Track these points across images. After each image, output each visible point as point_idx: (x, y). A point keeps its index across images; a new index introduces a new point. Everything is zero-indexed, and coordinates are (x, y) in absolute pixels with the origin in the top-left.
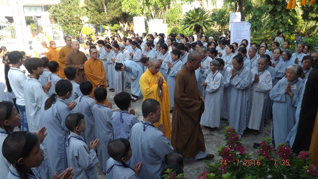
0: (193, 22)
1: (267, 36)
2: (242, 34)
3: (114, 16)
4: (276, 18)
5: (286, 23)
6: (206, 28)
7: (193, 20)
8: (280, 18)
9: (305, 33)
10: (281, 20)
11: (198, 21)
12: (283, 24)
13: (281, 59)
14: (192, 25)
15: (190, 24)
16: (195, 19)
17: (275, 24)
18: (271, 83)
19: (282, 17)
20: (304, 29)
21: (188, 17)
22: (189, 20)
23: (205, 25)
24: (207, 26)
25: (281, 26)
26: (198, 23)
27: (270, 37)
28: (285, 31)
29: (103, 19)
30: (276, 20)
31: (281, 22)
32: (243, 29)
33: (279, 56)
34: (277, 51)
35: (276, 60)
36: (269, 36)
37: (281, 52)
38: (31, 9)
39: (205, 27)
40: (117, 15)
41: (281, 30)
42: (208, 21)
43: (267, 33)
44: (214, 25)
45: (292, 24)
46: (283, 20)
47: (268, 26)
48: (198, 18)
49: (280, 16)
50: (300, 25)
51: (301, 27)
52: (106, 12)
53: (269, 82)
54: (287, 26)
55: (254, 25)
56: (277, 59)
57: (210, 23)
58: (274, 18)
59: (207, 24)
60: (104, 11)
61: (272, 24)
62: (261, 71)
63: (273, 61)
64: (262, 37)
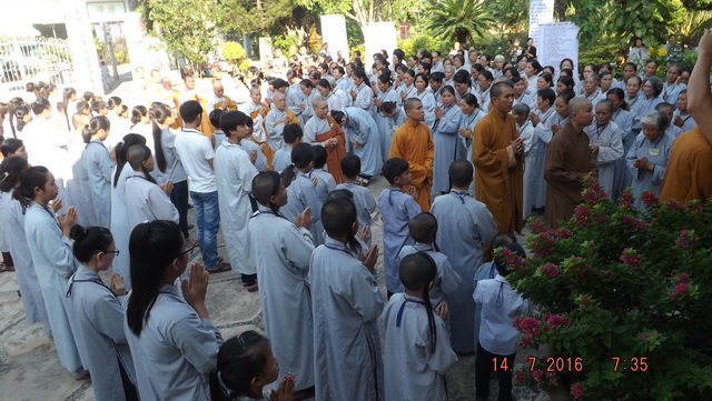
0: (452, 23)
1: (610, 46)
2: (562, 47)
3: (279, 14)
4: (629, 9)
5: (649, 19)
6: (480, 34)
7: (452, 18)
8: (637, 9)
9: (690, 34)
10: (638, 13)
11: (462, 19)
12: (644, 21)
13: (641, 95)
14: (449, 28)
15: (446, 26)
16: (455, 15)
17: (625, 21)
18: (621, 145)
19: (641, 5)
20: (689, 27)
21: (441, 12)
22: (442, 18)
23: (478, 27)
24: (481, 30)
25: (638, 25)
26: (463, 24)
27: (616, 48)
28: (648, 34)
29: (255, 23)
30: (629, 13)
31: (638, 17)
32: (564, 38)
33: (638, 90)
34: (633, 81)
35: (631, 98)
36: (613, 45)
37: (641, 83)
38: (101, 7)
39: (478, 32)
40: (285, 14)
41: (639, 34)
42: (483, 19)
43: (609, 40)
44: (496, 26)
45: (662, 19)
46: (642, 13)
47: (611, 26)
48: (462, 13)
49: (637, 4)
50: (680, 19)
51: (682, 23)
52: (259, 7)
53: (616, 144)
54: (650, 24)
55: (585, 30)
56: (634, 96)
57: (488, 22)
58: (624, 8)
59: (481, 25)
60: (255, 5)
61: (620, 22)
62: (602, 125)
63: (627, 100)
64: (600, 50)
